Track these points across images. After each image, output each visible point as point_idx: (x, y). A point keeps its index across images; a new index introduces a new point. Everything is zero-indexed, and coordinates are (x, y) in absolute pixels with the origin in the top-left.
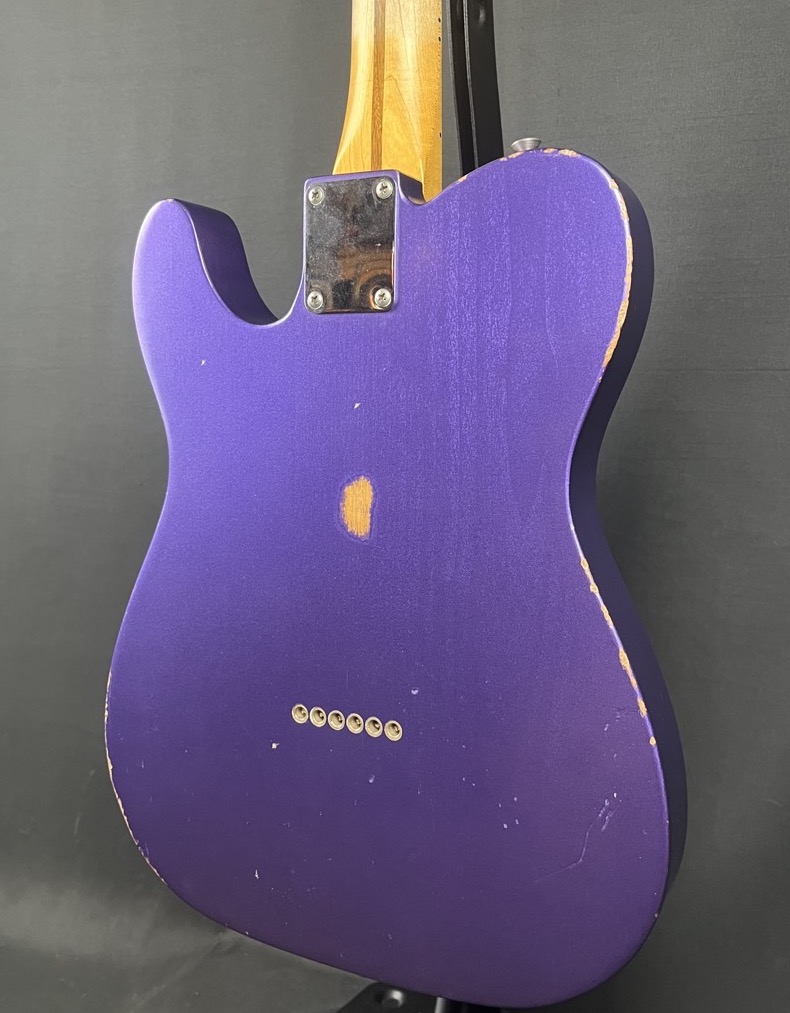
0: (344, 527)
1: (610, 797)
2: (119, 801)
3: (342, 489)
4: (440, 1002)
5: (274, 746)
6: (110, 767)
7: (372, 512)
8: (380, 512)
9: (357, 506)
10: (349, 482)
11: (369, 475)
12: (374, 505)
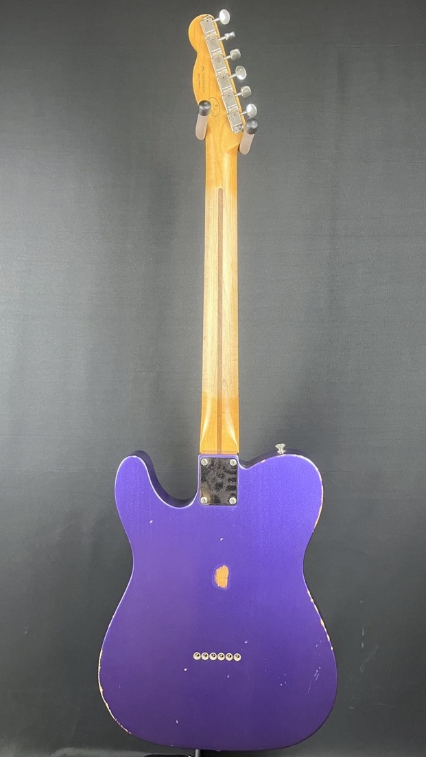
0: (216, 585)
1: (318, 669)
2: (107, 704)
3: (215, 570)
4: (197, 751)
5: (185, 670)
6: (101, 690)
7: (228, 578)
8: (231, 579)
9: (222, 577)
10: (218, 568)
11: (227, 564)
12: (229, 576)
